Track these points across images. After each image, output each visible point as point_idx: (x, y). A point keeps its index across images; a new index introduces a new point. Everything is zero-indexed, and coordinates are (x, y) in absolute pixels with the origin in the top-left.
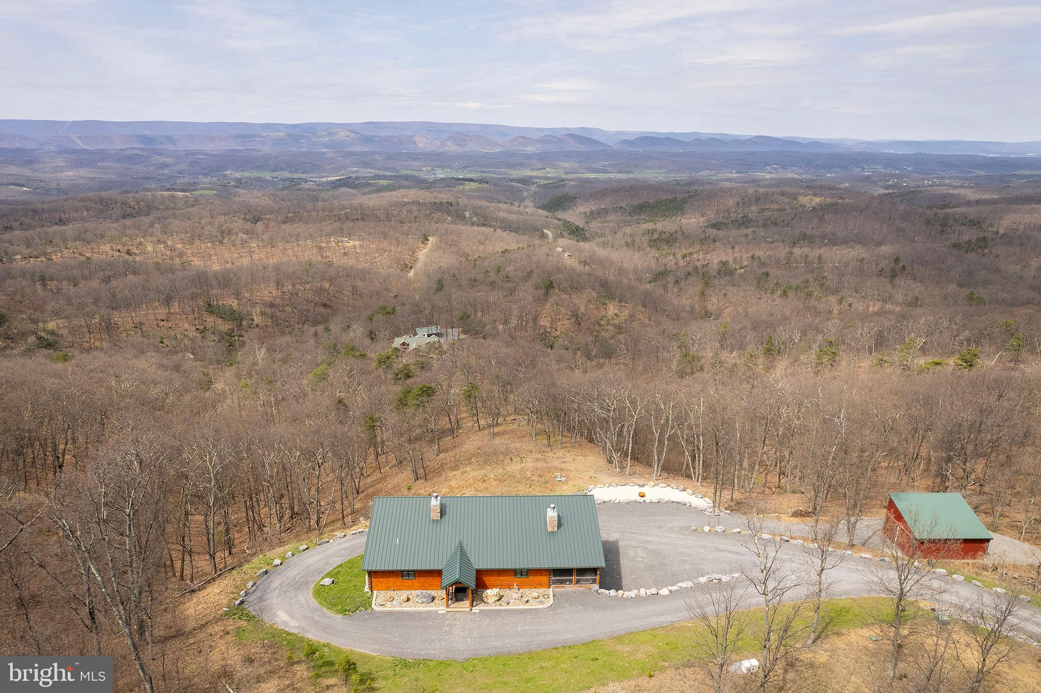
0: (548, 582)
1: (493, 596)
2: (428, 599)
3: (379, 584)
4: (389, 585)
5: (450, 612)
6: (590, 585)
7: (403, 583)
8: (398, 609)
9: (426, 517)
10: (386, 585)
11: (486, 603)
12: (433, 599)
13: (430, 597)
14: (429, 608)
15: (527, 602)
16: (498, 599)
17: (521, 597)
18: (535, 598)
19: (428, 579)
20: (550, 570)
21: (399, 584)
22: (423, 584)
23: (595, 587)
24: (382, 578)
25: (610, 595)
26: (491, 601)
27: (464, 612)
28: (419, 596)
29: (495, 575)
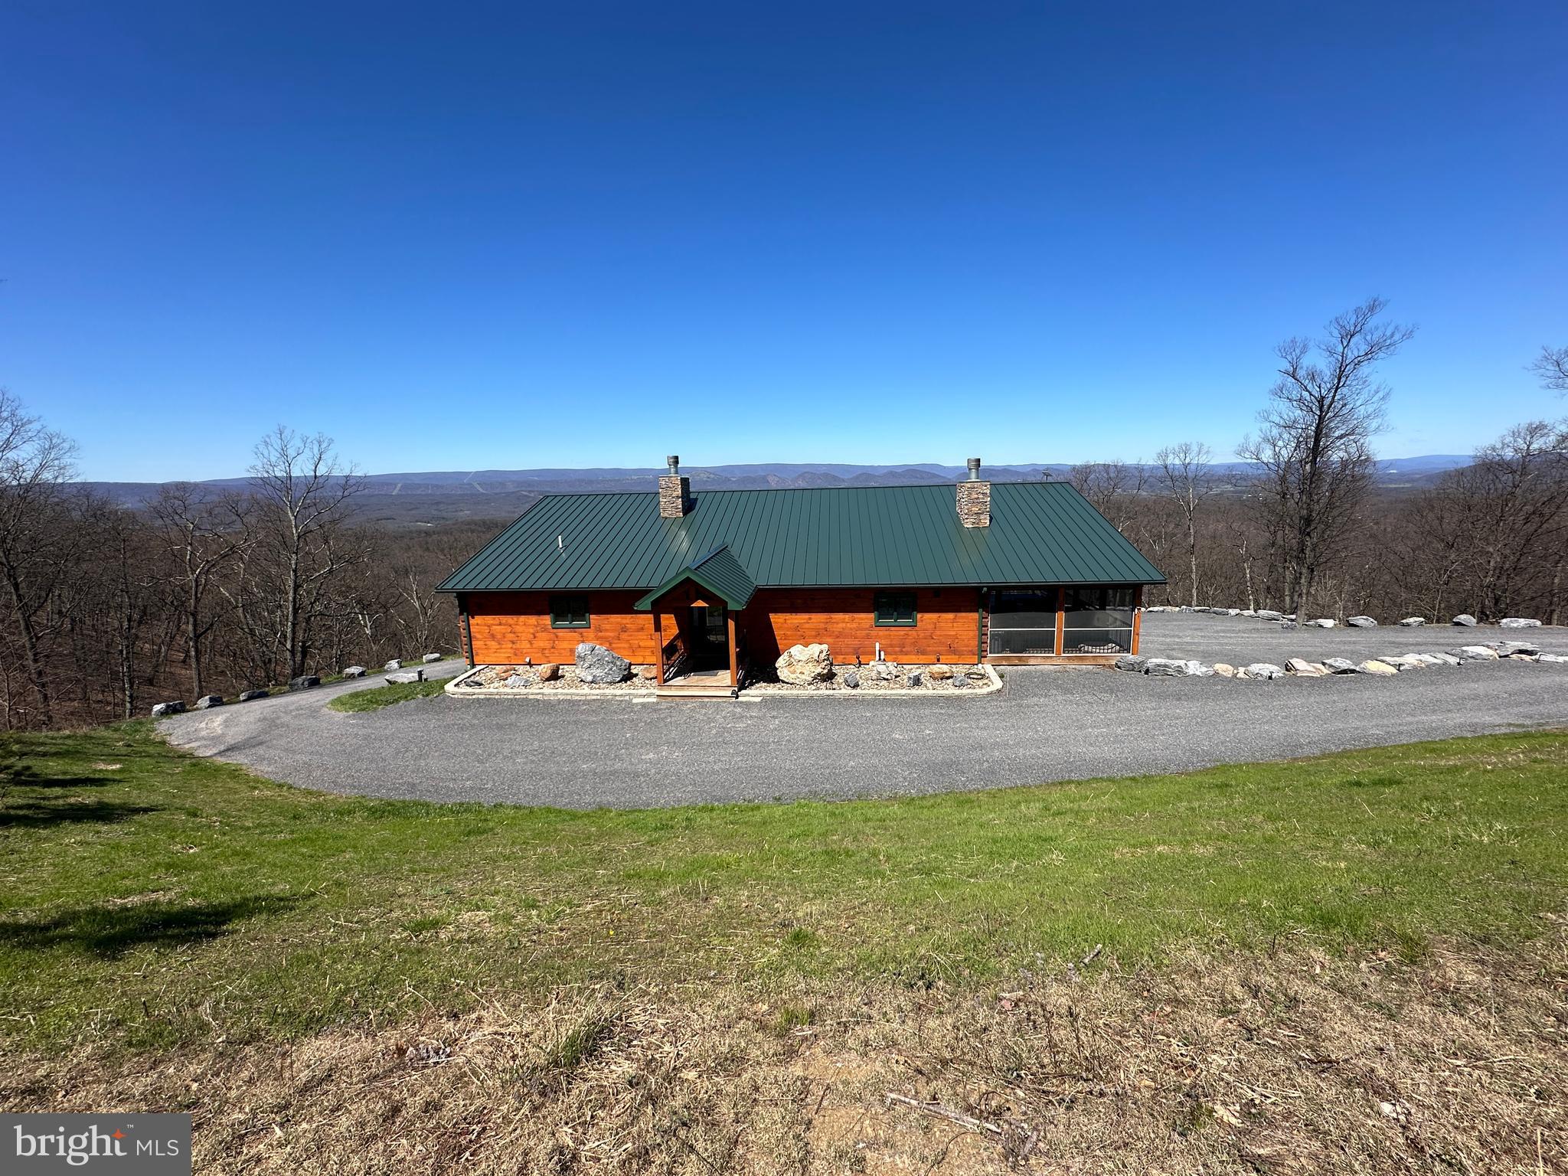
0: (975, 642)
1: (810, 664)
2: (611, 669)
3: (493, 643)
4: (518, 646)
5: (670, 699)
6: (1111, 655)
7: (556, 642)
8: (515, 690)
9: (647, 513)
10: (510, 645)
11: (788, 683)
12: (628, 677)
13: (618, 663)
14: (610, 691)
15: (917, 682)
16: (825, 671)
17: (896, 677)
18: (942, 675)
19: (624, 630)
20: (985, 589)
21: (547, 644)
22: (610, 644)
23: (1130, 657)
24: (500, 624)
25: (1191, 673)
26: (803, 677)
27: (714, 700)
28: (583, 659)
29: (818, 619)
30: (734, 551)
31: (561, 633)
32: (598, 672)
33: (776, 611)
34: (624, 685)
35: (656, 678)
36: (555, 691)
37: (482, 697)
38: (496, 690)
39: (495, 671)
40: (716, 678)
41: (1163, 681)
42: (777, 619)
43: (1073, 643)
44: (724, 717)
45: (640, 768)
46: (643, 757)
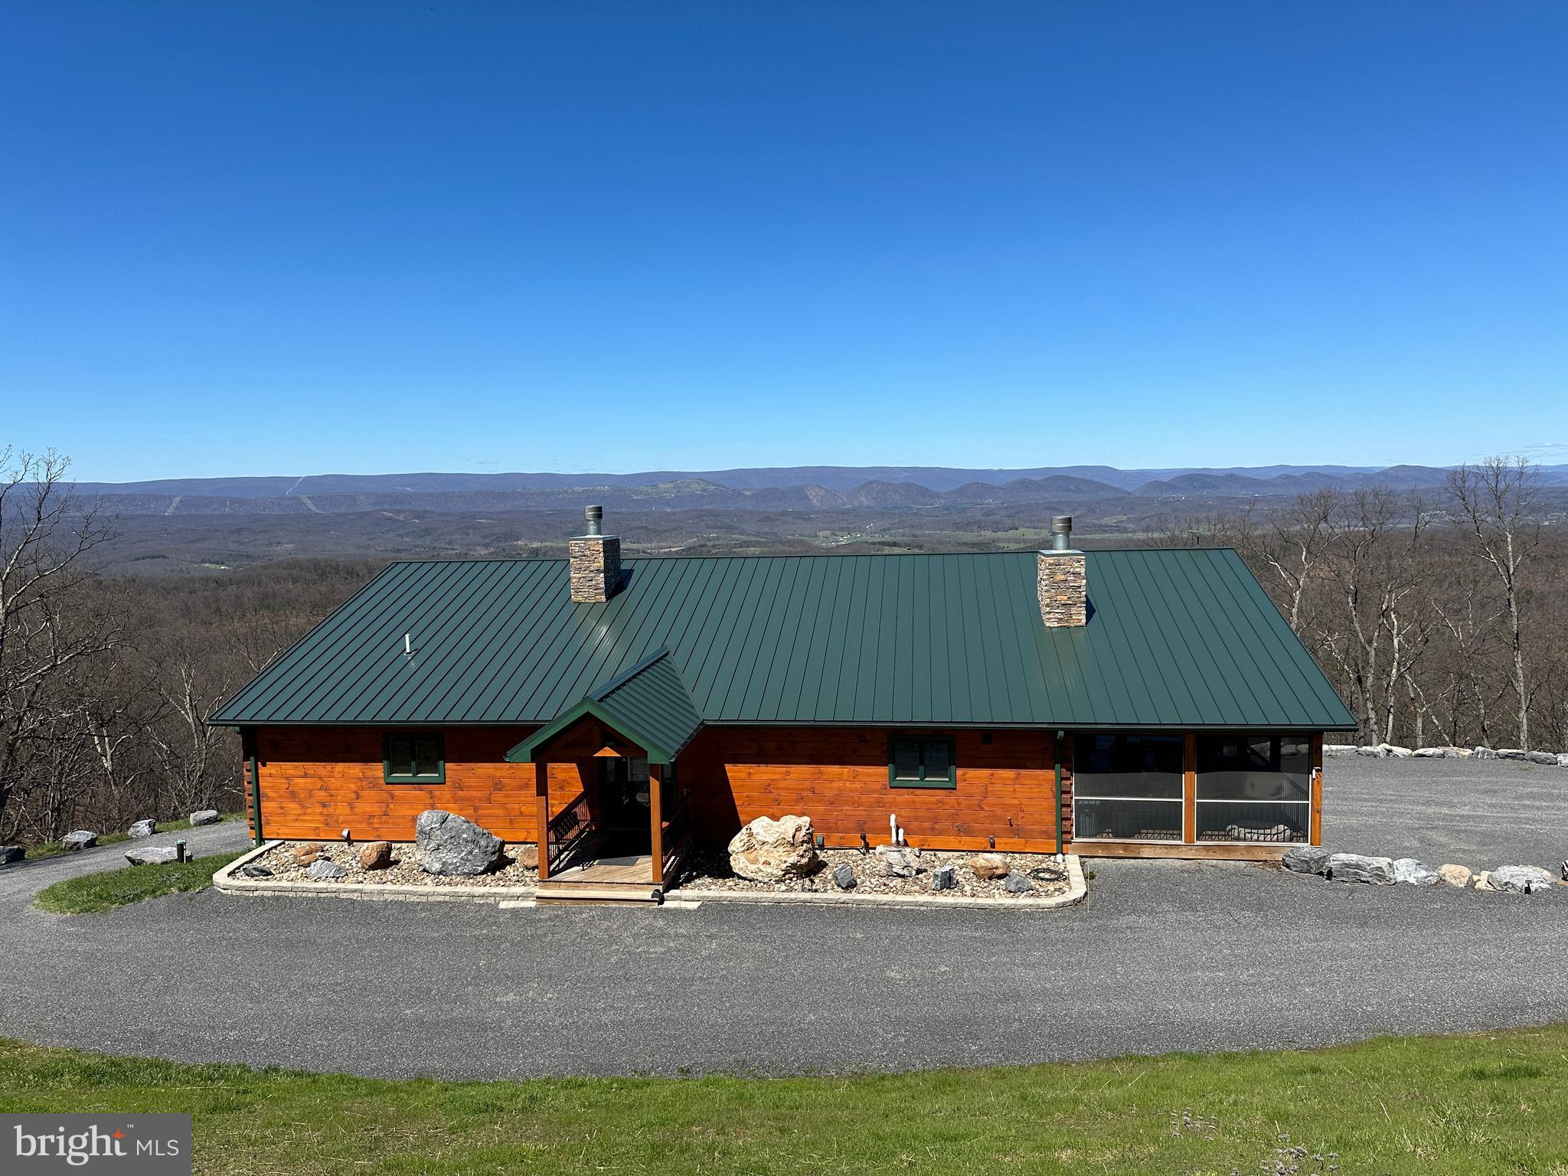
0: (1050, 818)
1: (781, 849)
2: (470, 853)
3: (293, 805)
4: (331, 810)
5: (557, 903)
6: (1276, 845)
7: (391, 806)
8: (321, 885)
9: (550, 595)
10: (319, 810)
11: (745, 879)
12: (499, 863)
13: (483, 843)
14: (464, 889)
15: (948, 882)
16: (804, 861)
17: (919, 872)
18: (989, 873)
19: (498, 786)
20: (1061, 733)
21: (375, 809)
22: (476, 809)
23: (1304, 848)
24: (305, 776)
25: (1400, 879)
26: (769, 869)
27: (626, 905)
28: (428, 835)
29: (800, 773)
30: (677, 661)
31: (399, 791)
32: (451, 857)
33: (735, 761)
34: (489, 878)
35: (536, 867)
36: (380, 887)
37: (269, 894)
38: (290, 884)
39: (293, 851)
40: (632, 869)
41: (1351, 892)
42: (735, 773)
43: (1213, 823)
44: (635, 936)
45: (491, 1016)
46: (498, 999)
